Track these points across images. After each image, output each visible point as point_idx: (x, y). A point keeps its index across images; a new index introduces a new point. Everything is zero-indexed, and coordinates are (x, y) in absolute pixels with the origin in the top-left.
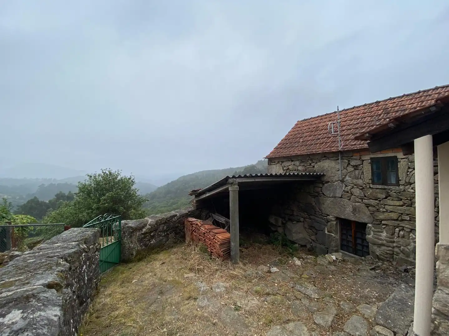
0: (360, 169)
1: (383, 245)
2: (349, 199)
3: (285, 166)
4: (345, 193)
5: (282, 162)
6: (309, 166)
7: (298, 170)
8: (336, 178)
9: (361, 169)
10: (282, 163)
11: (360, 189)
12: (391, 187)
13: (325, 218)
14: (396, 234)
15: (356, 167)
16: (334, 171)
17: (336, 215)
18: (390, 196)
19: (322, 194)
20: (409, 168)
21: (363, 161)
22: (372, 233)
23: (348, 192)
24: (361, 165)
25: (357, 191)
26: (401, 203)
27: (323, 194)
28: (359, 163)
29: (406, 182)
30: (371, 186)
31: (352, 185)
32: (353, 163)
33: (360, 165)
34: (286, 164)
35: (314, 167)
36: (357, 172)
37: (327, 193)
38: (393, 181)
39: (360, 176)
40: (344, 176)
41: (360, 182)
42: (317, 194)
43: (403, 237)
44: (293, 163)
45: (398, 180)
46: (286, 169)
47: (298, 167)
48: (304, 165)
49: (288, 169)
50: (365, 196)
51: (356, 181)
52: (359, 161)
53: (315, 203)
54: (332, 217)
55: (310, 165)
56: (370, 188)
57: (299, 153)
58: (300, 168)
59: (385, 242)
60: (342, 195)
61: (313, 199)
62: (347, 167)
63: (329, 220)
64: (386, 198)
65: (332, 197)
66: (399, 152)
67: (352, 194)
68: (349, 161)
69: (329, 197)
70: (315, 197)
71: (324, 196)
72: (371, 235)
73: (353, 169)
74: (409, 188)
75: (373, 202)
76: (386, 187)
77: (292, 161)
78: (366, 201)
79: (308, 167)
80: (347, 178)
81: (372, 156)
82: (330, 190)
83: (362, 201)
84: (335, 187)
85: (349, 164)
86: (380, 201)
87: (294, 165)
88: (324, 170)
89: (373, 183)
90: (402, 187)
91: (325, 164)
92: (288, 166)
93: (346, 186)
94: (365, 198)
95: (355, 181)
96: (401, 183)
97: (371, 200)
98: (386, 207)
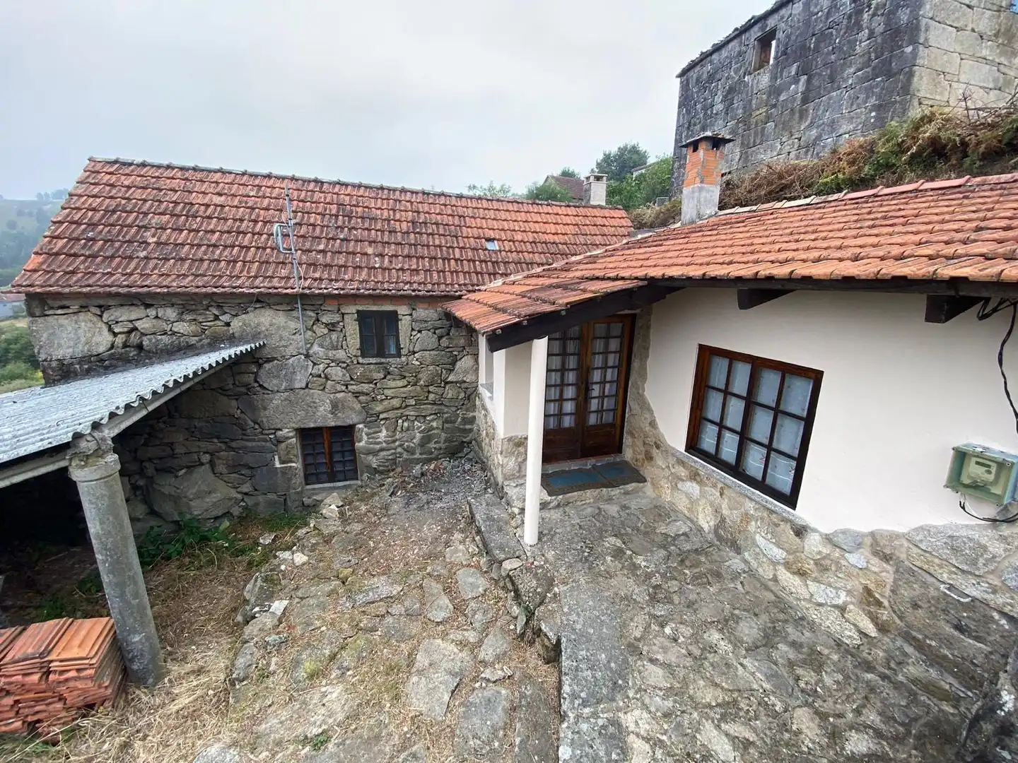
0: (339, 329)
1: (382, 450)
2: (322, 388)
3: (117, 322)
4: (315, 379)
5: (103, 308)
6: (212, 323)
7: (174, 333)
8: (291, 350)
9: (342, 331)
10: (103, 312)
11: (343, 368)
12: (390, 360)
13: (272, 436)
14: (399, 428)
15: (332, 327)
16: (285, 334)
17: (296, 426)
18: (389, 373)
19: (258, 389)
20: (413, 330)
21: (343, 314)
22: (365, 438)
23: (320, 376)
24: (341, 324)
25: (337, 373)
26: (404, 382)
27: (261, 386)
28: (339, 319)
29: (409, 352)
30: (361, 360)
31: (328, 361)
32: (325, 319)
33: (338, 322)
34: (125, 315)
35: (228, 324)
36: (334, 336)
37: (271, 383)
38: (393, 351)
39: (340, 344)
40: (309, 346)
41: (341, 354)
42: (243, 390)
43: (408, 429)
44: (152, 312)
45: (399, 349)
46: (126, 330)
47: (175, 324)
48: (195, 320)
49: (135, 329)
50: (352, 379)
51: (334, 352)
52: (338, 315)
53: (239, 411)
54: (287, 430)
55: (216, 318)
56: (358, 363)
57: (175, 285)
58: (181, 327)
59: (384, 445)
60: (307, 384)
61: (234, 403)
62: (313, 324)
63: (282, 440)
64: (385, 378)
65: (286, 390)
66: (401, 305)
67: (327, 378)
68: (317, 314)
69: (278, 391)
70: (237, 397)
71: (266, 392)
72: (364, 442)
73: (326, 331)
74: (413, 360)
75: (366, 387)
76: (383, 360)
77: (148, 306)
78: (354, 387)
79: (208, 324)
80: (316, 348)
81: (361, 308)
82: (278, 377)
83: (347, 388)
84: (291, 370)
85: (318, 320)
86: (376, 384)
87: (157, 317)
88: (259, 333)
89: (363, 356)
90: (403, 359)
91: (262, 320)
92: (131, 321)
93: (315, 364)
94: (352, 382)
95: (330, 354)
96: (403, 352)
97: (363, 385)
98: (386, 391)
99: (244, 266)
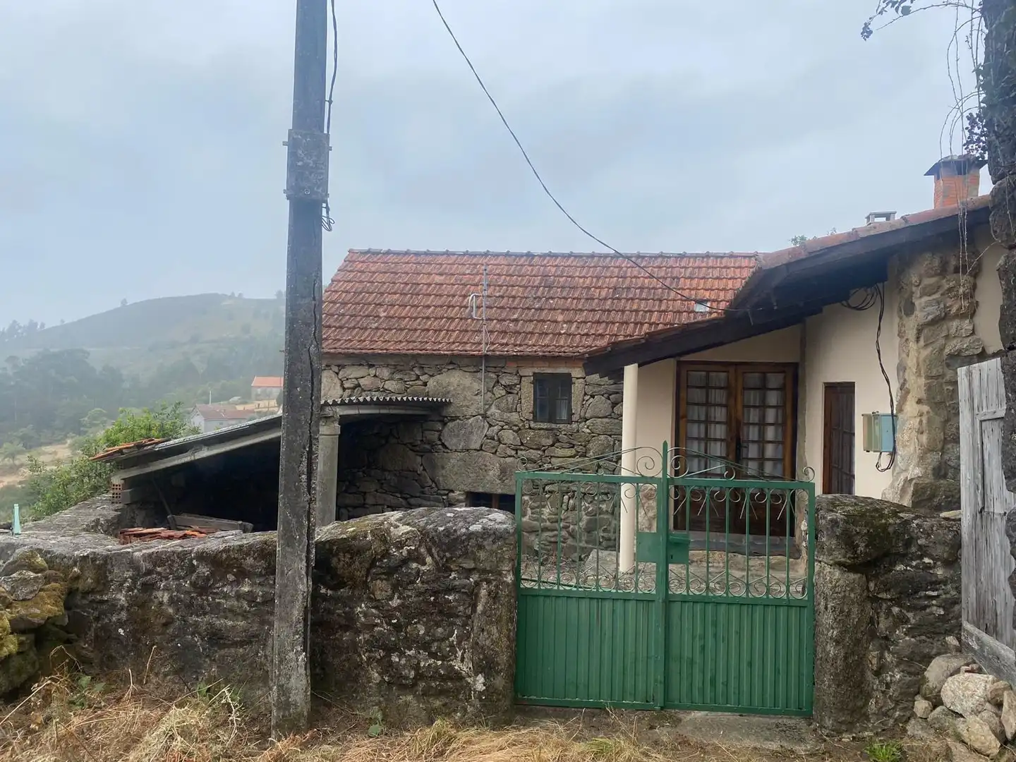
0: (516, 392)
1: (545, 529)
2: (494, 451)
3: (347, 379)
4: (489, 441)
5: (341, 367)
6: (414, 382)
7: (385, 390)
8: (472, 410)
9: (517, 394)
10: (340, 370)
11: (514, 431)
12: (561, 426)
13: (445, 497)
14: (564, 507)
15: (509, 389)
16: (468, 394)
17: (467, 489)
18: (558, 441)
19: (440, 446)
20: (585, 394)
21: (521, 377)
22: (529, 511)
23: (493, 439)
24: (518, 386)
25: (509, 436)
26: (573, 452)
27: (443, 445)
28: (516, 382)
29: (580, 418)
30: (533, 425)
31: (503, 423)
32: (505, 380)
33: (515, 385)
34: (353, 373)
35: (425, 384)
36: (510, 398)
37: (451, 442)
38: (564, 417)
39: (515, 407)
40: (487, 407)
41: (514, 417)
42: (428, 447)
43: (574, 509)
44: (372, 371)
45: (571, 414)
46: (352, 386)
47: (387, 382)
48: (401, 379)
49: (359, 385)
50: (522, 444)
51: (509, 415)
52: (516, 377)
53: (422, 468)
54: (458, 492)
55: (418, 378)
56: (530, 428)
57: (392, 348)
58: (391, 385)
59: (548, 523)
60: (482, 445)
61: (419, 459)
62: (493, 387)
63: (453, 502)
64: (552, 445)
65: (462, 451)
66: (574, 367)
67: (500, 441)
68: (498, 376)
69: (456, 451)
70: (422, 453)
71: (446, 450)
72: (527, 517)
73: (503, 392)
74: (583, 427)
75: (534, 454)
76: (554, 426)
77: (371, 366)
78: (523, 452)
79: (411, 383)
80: (493, 409)
81: (537, 371)
82: (458, 436)
83: (517, 453)
84: (470, 429)
85: (498, 382)
86: (544, 451)
87: (375, 376)
88: (448, 392)
89: (535, 420)
90: (574, 426)
91: (452, 380)
92: (357, 379)
93: (491, 426)
94: (522, 447)
95: (506, 415)
96: (575, 418)
97: (531, 450)
98: (553, 460)
99: (447, 334)
